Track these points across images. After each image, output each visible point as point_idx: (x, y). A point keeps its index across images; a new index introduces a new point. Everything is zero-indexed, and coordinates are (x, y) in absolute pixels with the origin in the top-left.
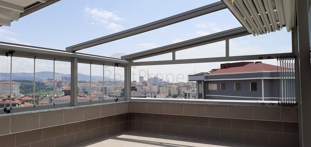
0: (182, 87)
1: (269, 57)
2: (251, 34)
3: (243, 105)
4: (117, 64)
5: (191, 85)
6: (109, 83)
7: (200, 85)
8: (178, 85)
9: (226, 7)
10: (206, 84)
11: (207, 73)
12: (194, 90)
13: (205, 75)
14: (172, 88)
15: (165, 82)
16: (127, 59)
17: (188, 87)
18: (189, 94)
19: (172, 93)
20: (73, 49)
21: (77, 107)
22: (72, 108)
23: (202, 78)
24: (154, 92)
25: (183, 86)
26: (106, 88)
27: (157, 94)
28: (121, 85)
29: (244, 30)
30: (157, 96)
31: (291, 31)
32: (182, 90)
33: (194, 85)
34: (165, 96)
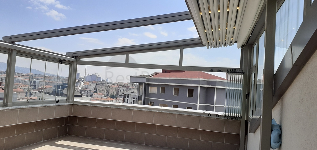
0: (121, 88)
1: (219, 70)
2: (205, 46)
3: (191, 115)
4: (61, 61)
5: (131, 86)
6: (39, 76)
7: (141, 87)
8: (117, 85)
9: (192, 18)
10: (147, 86)
11: (149, 76)
12: (134, 92)
13: (147, 78)
14: (111, 88)
15: (103, 81)
16: (73, 56)
17: (127, 88)
18: (128, 95)
19: (110, 94)
20: (12, 40)
21: (11, 108)
22: (5, 108)
23: (144, 80)
24: (91, 91)
25: (123, 87)
26: (35, 82)
27: (93, 93)
28: (53, 80)
29: (200, 41)
30: (93, 95)
31: (241, 48)
32: (121, 91)
33: (133, 86)
34: (102, 96)
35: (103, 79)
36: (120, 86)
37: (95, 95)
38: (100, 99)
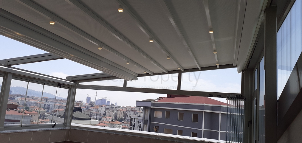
0: (129, 112)
4: (60, 85)
5: (138, 110)
6: (53, 100)
7: (147, 111)
8: (125, 109)
10: (152, 110)
11: (154, 100)
12: (140, 116)
13: (152, 102)
14: (119, 111)
15: (112, 105)
16: (73, 80)
17: (134, 112)
18: (135, 119)
19: (118, 117)
20: (9, 63)
23: (149, 105)
24: (100, 114)
26: (49, 106)
27: (102, 116)
30: (102, 118)
31: (241, 72)
32: (128, 115)
33: (140, 110)
34: (111, 120)
35: (112, 103)
36: (128, 110)
37: (104, 119)
38: (109, 122)
